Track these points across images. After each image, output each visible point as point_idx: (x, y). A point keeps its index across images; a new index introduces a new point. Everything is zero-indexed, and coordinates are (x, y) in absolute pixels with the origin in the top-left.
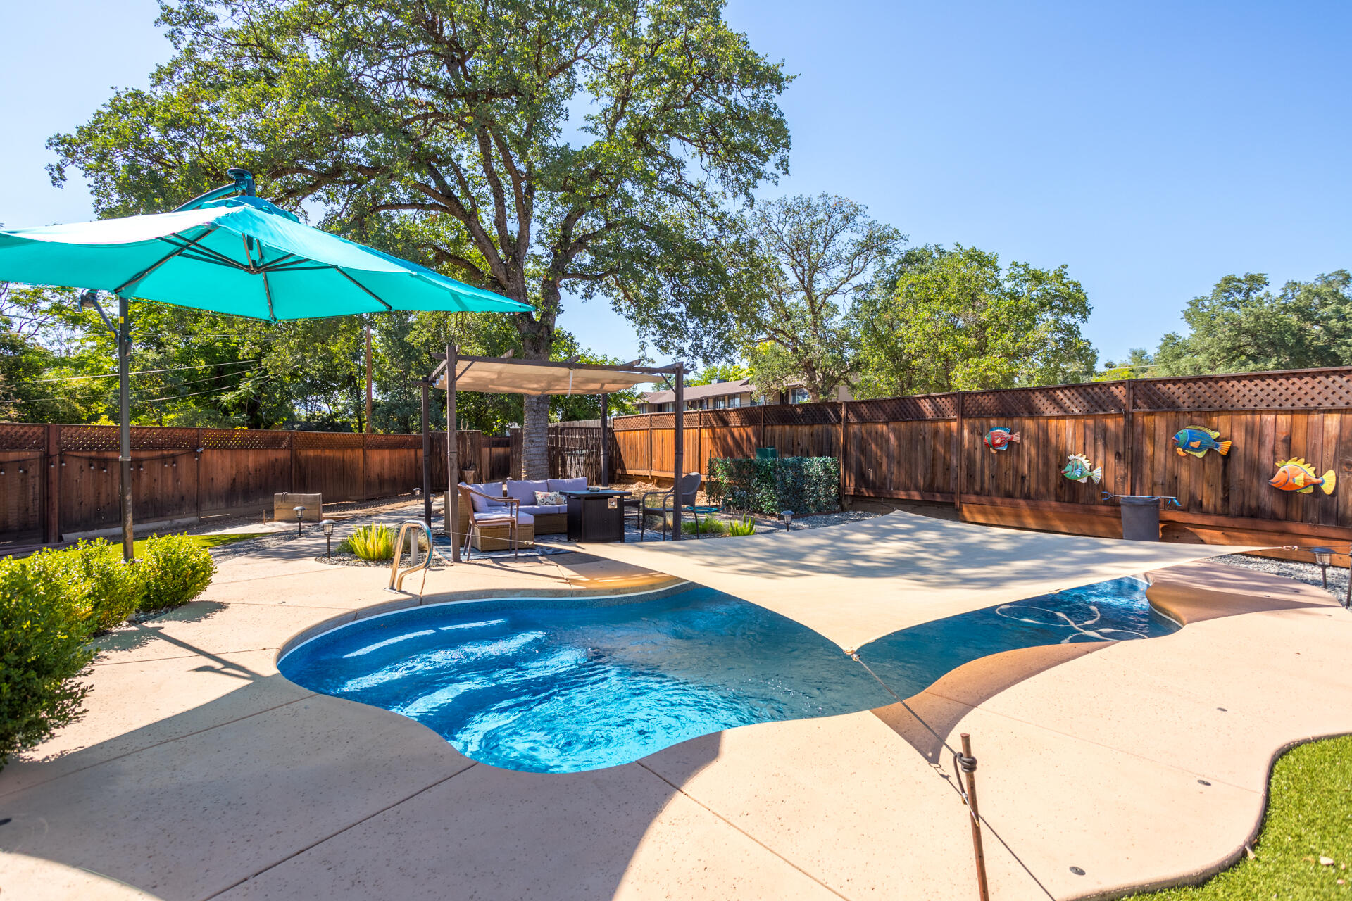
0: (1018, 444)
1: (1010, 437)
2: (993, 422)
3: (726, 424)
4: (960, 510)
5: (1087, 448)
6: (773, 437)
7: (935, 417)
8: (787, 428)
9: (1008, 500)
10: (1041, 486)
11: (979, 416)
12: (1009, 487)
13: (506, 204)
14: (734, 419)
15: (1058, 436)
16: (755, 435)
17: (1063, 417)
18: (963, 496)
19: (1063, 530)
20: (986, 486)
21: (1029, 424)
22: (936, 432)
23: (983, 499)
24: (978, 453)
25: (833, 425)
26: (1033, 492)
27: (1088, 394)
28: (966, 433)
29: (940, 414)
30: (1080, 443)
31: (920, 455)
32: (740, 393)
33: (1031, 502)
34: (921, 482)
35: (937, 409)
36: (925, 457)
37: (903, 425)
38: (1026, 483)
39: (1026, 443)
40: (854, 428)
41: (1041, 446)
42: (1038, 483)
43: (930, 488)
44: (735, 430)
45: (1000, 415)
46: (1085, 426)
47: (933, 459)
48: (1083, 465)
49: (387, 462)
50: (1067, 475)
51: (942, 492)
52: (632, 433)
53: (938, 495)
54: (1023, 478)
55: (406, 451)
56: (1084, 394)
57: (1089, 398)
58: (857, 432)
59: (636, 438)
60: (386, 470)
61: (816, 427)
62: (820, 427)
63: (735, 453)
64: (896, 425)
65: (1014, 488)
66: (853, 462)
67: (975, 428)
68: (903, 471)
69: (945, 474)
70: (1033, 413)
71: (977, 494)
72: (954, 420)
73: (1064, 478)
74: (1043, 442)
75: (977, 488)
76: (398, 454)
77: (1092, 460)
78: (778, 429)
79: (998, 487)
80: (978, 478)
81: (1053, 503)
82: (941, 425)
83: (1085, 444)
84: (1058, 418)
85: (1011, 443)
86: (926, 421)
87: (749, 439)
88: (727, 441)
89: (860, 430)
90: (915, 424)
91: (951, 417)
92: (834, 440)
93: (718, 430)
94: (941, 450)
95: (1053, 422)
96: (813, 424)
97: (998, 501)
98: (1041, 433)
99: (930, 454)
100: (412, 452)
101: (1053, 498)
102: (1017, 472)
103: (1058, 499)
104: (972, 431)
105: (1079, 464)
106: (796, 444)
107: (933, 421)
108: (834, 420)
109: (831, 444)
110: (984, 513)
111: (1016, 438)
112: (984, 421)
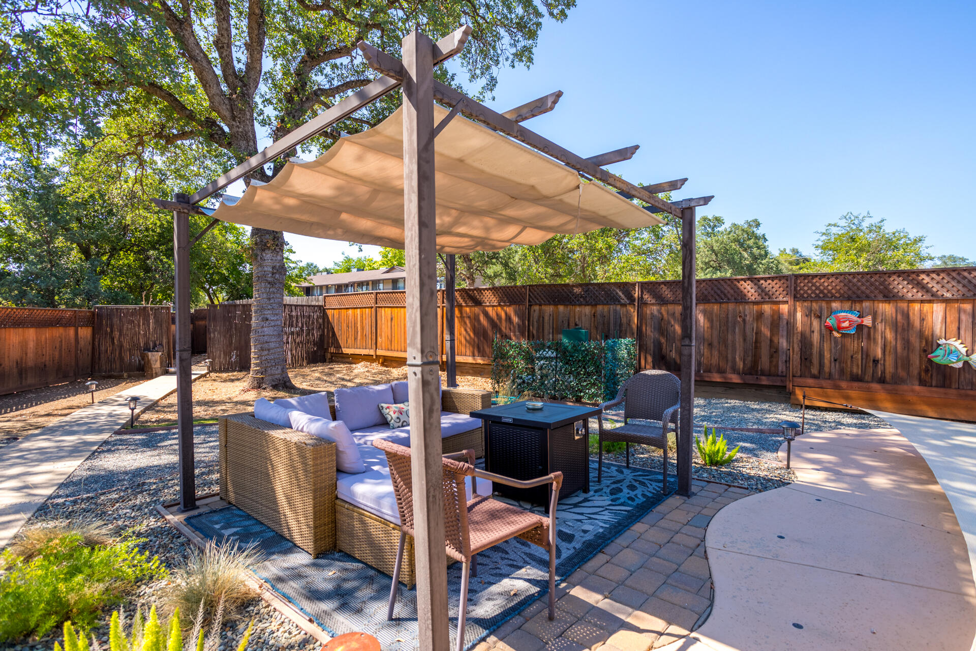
0: (869, 328)
1: (859, 320)
2: (835, 305)
3: (478, 303)
4: (792, 393)
5: (962, 332)
6: (541, 317)
7: (759, 298)
8: (561, 308)
9: (856, 384)
10: (900, 370)
11: (818, 298)
12: (857, 370)
13: (232, 22)
14: (489, 299)
15: (922, 320)
16: (516, 313)
17: (930, 301)
18: (795, 379)
19: (931, 414)
20: (827, 369)
21: (886, 309)
22: (760, 315)
23: (824, 383)
24: (816, 337)
25: (624, 305)
26: (888, 376)
27: (965, 278)
28: (799, 315)
29: (766, 297)
30: (953, 327)
31: (738, 338)
32: (383, 280)
33: (888, 386)
34: (740, 365)
35: (762, 291)
36: (745, 340)
37: (716, 307)
38: (879, 366)
39: (880, 327)
40: (653, 309)
41: (900, 330)
42: (896, 367)
43: (753, 369)
44: (490, 310)
45: (844, 298)
46: (959, 311)
47: (756, 342)
48: (957, 350)
49: (31, 345)
50: (936, 360)
51: (769, 375)
52: (350, 311)
53: (764, 378)
54: (876, 362)
55: (61, 330)
56: (958, 277)
57: (965, 282)
58: (656, 313)
59: (355, 316)
60: (31, 355)
61: (600, 308)
62: (606, 308)
63: (490, 333)
64: (708, 307)
65: (864, 370)
66: (651, 346)
67: (811, 311)
68: (716, 353)
69: (771, 357)
70: (889, 296)
71: (814, 377)
72: (786, 302)
73: (930, 361)
74: (903, 326)
75: (815, 371)
76: (48, 334)
77: (970, 345)
78: (549, 309)
79: (842, 372)
80: (815, 360)
81: (917, 388)
82: (767, 308)
83: (959, 329)
84: (922, 302)
85: (860, 327)
86: (747, 303)
87: (509, 319)
88: (479, 321)
89: (660, 312)
90: (731, 306)
91: (780, 299)
92: (624, 320)
93: (468, 309)
94: (766, 332)
95: (917, 306)
96: (596, 305)
97: (844, 384)
98: (899, 317)
99: (751, 336)
100: (71, 331)
101: (917, 383)
102: (868, 355)
103: (922, 383)
104: (809, 314)
105: (953, 348)
106: (572, 324)
107: (755, 303)
108: (624, 300)
109: (621, 325)
110: (826, 397)
111: (868, 321)
112: (824, 305)
